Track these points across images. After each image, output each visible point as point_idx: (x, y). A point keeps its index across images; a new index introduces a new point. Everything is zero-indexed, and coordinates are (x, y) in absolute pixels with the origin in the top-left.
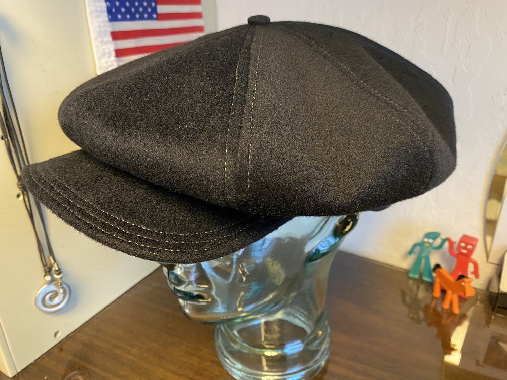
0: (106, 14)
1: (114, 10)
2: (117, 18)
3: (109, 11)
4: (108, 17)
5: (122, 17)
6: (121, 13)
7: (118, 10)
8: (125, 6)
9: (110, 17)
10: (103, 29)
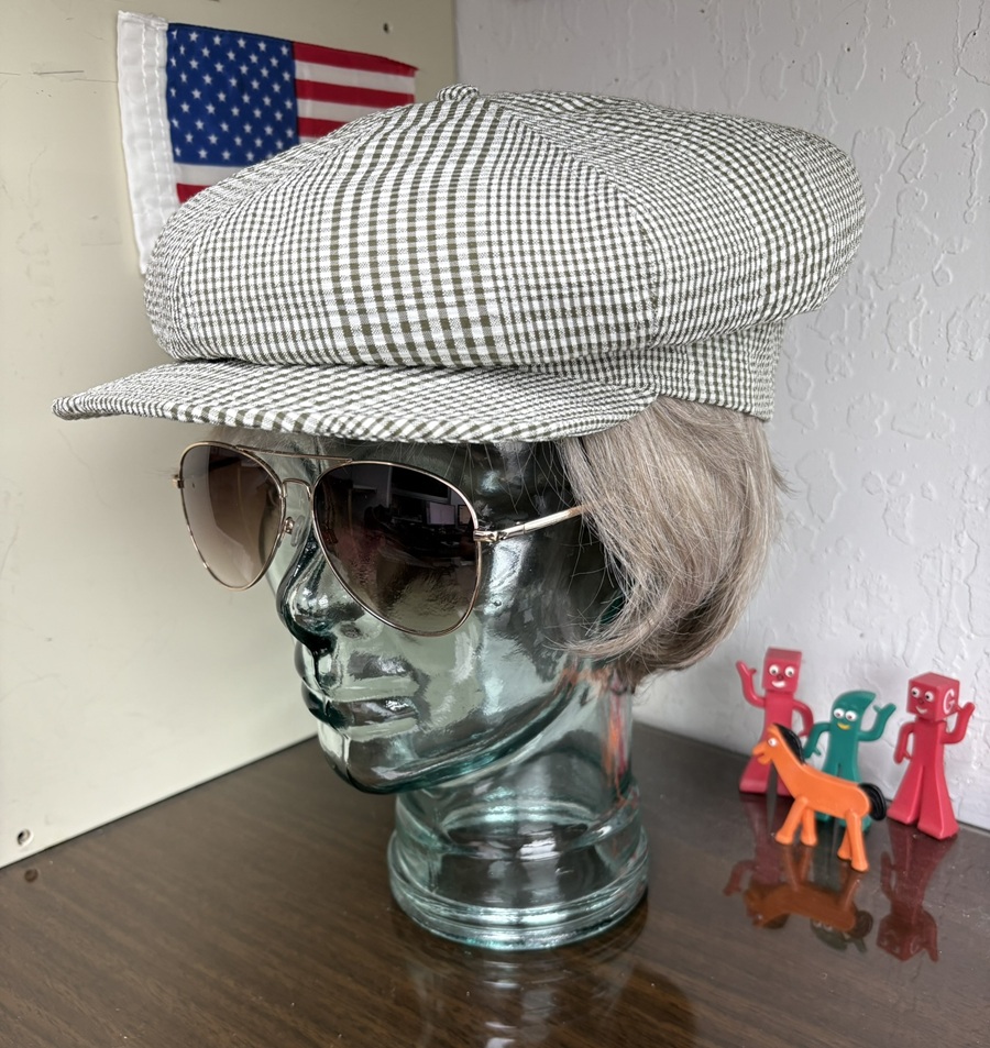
0: (166, 144)
1: (189, 138)
2: (198, 155)
3: (176, 137)
4: (174, 152)
5: (207, 155)
6: (207, 146)
7: (201, 139)
8: (219, 132)
9: (178, 151)
10: (157, 176)
